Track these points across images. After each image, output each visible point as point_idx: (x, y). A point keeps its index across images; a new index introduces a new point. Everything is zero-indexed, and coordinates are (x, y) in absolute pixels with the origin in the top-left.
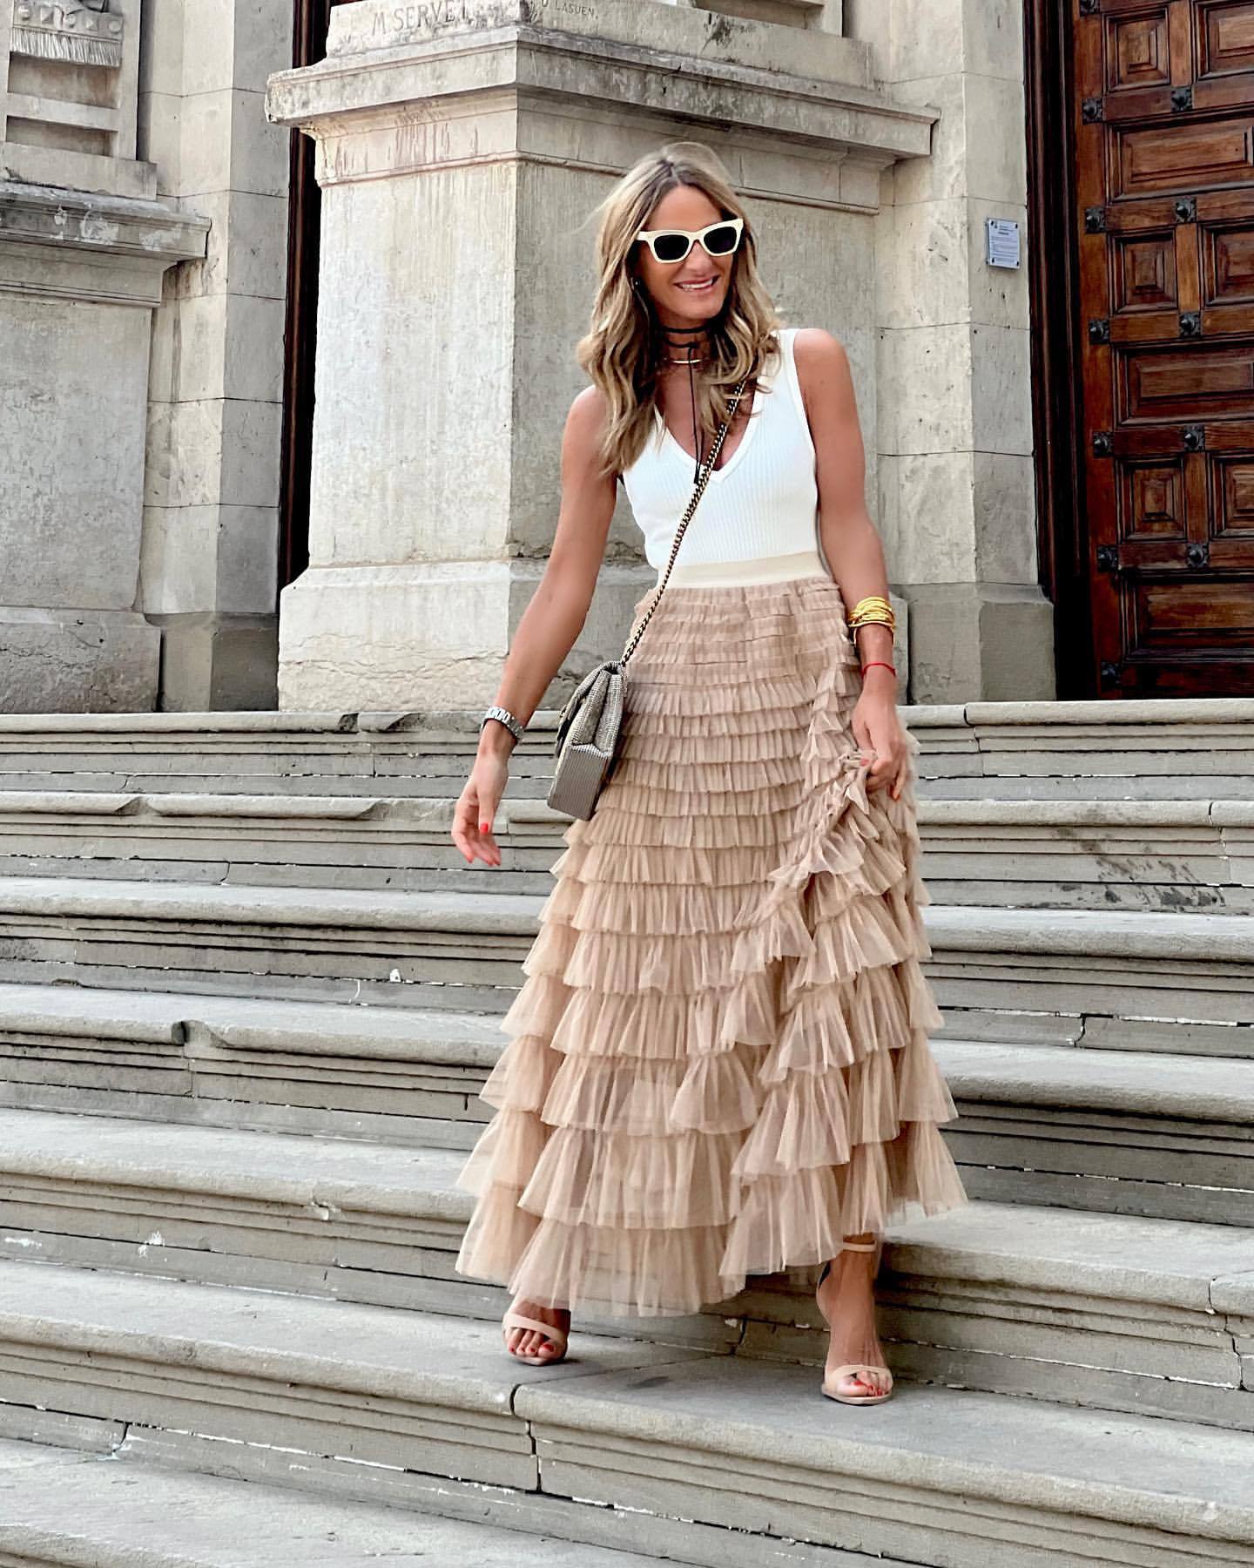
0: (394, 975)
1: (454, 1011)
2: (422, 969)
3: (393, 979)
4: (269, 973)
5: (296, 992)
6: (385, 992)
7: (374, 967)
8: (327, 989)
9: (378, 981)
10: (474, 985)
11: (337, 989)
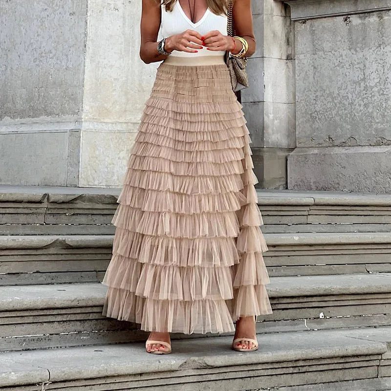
0: (321, 315)
1: (353, 328)
2: (334, 312)
3: (321, 317)
4: (264, 321)
5: (277, 328)
6: (318, 323)
7: (313, 313)
8: (291, 325)
9: (314, 318)
10: (354, 316)
11: (296, 324)
